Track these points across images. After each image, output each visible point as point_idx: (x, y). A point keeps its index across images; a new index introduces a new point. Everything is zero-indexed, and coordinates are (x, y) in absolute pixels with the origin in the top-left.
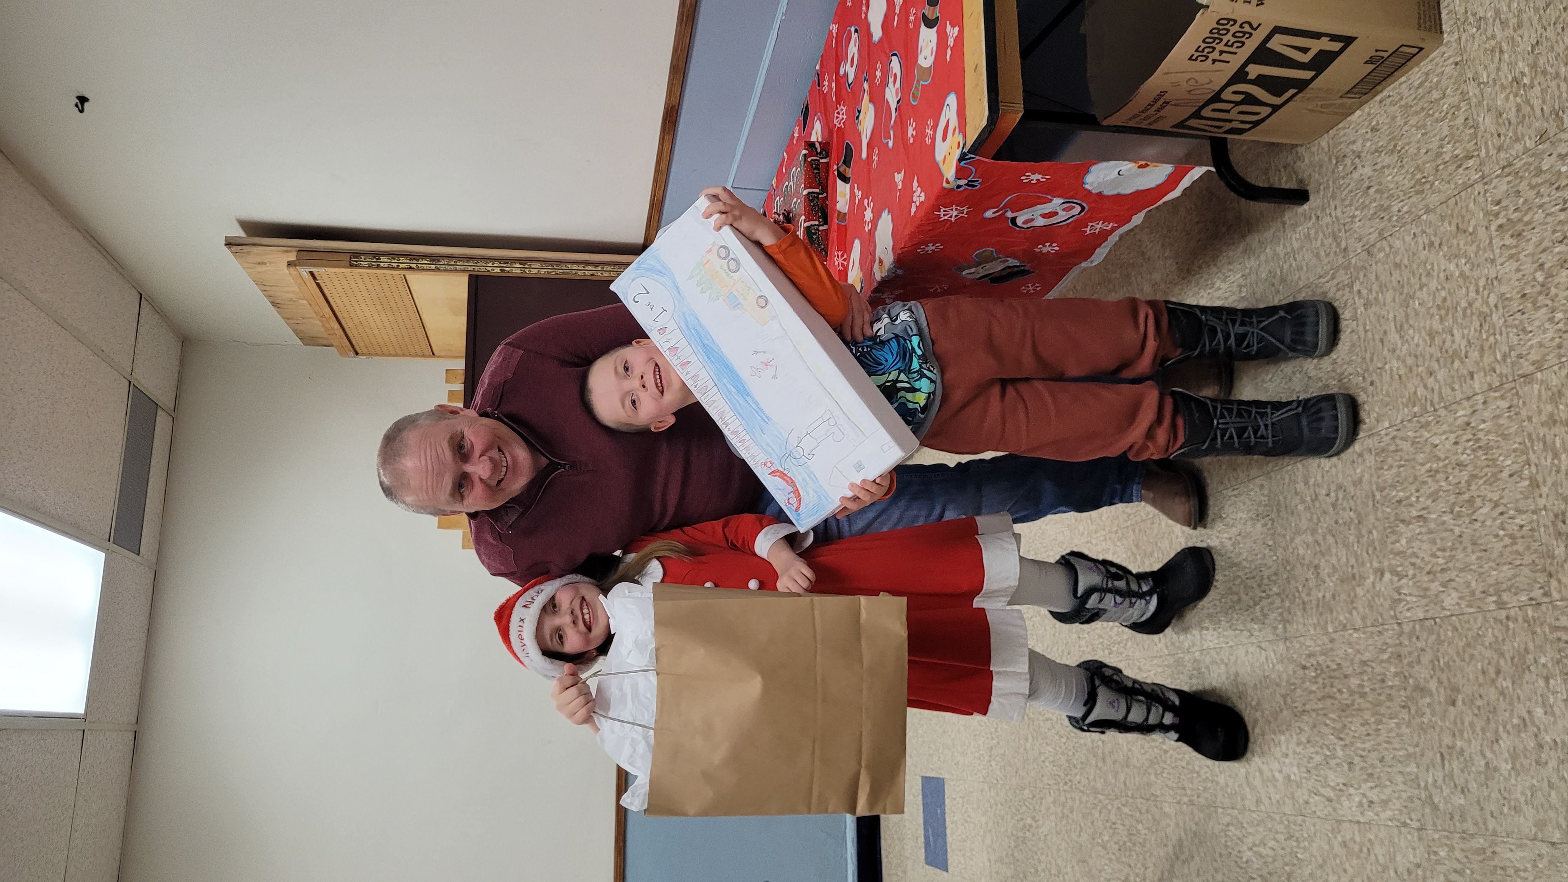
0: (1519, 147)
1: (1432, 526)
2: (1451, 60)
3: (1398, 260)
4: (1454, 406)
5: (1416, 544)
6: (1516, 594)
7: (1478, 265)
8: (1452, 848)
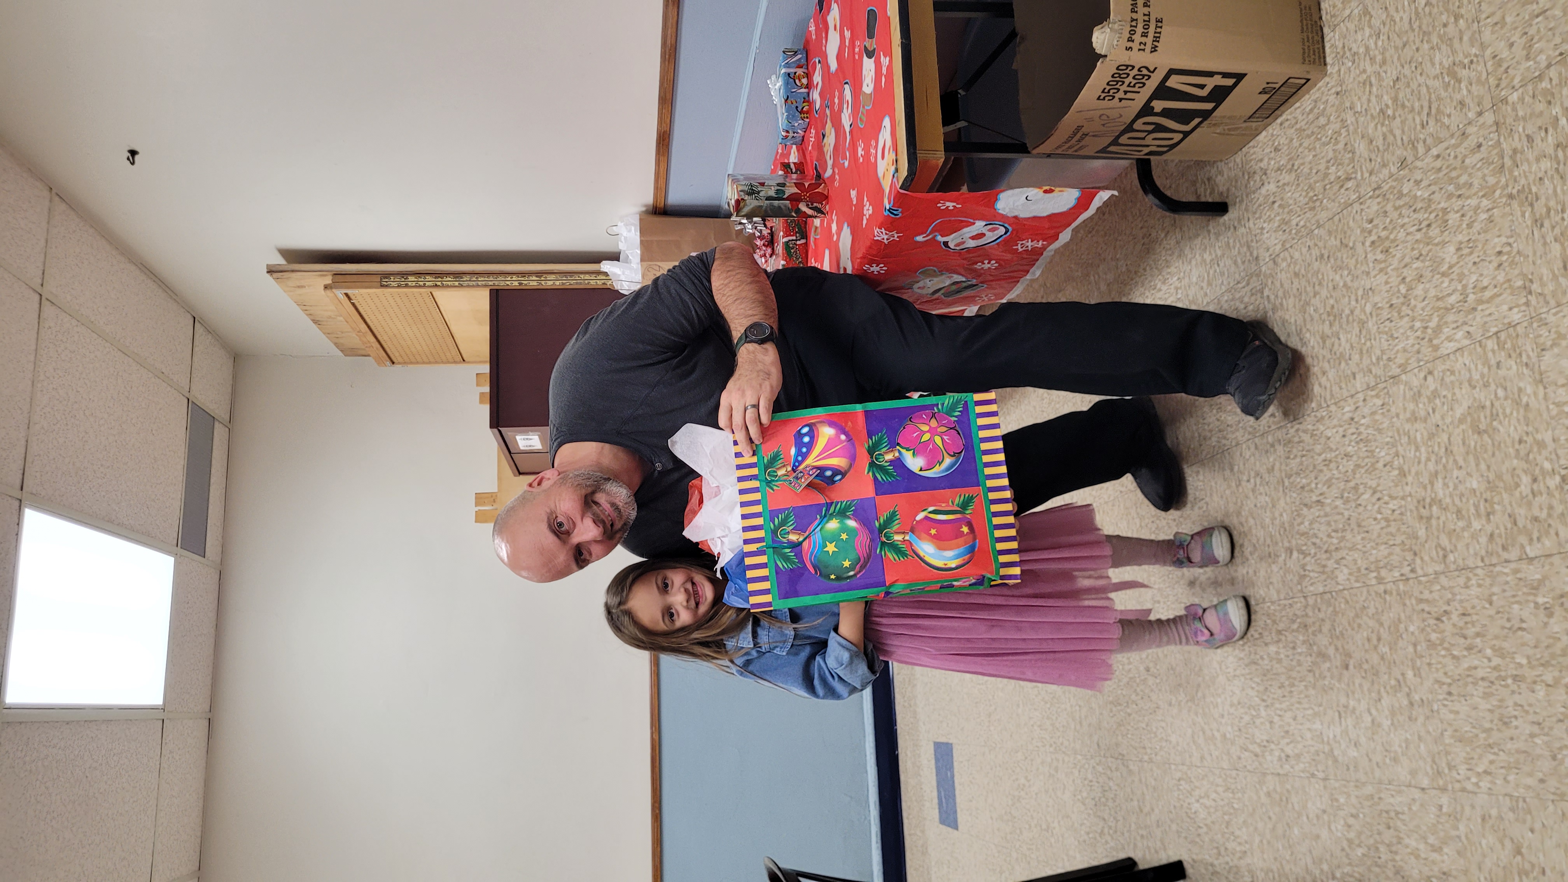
0: (1385, 172)
1: (1328, 509)
2: (1333, 90)
3: (1297, 269)
4: (1342, 403)
5: (1316, 526)
6: (1391, 570)
7: (1357, 277)
8: (1349, 796)
